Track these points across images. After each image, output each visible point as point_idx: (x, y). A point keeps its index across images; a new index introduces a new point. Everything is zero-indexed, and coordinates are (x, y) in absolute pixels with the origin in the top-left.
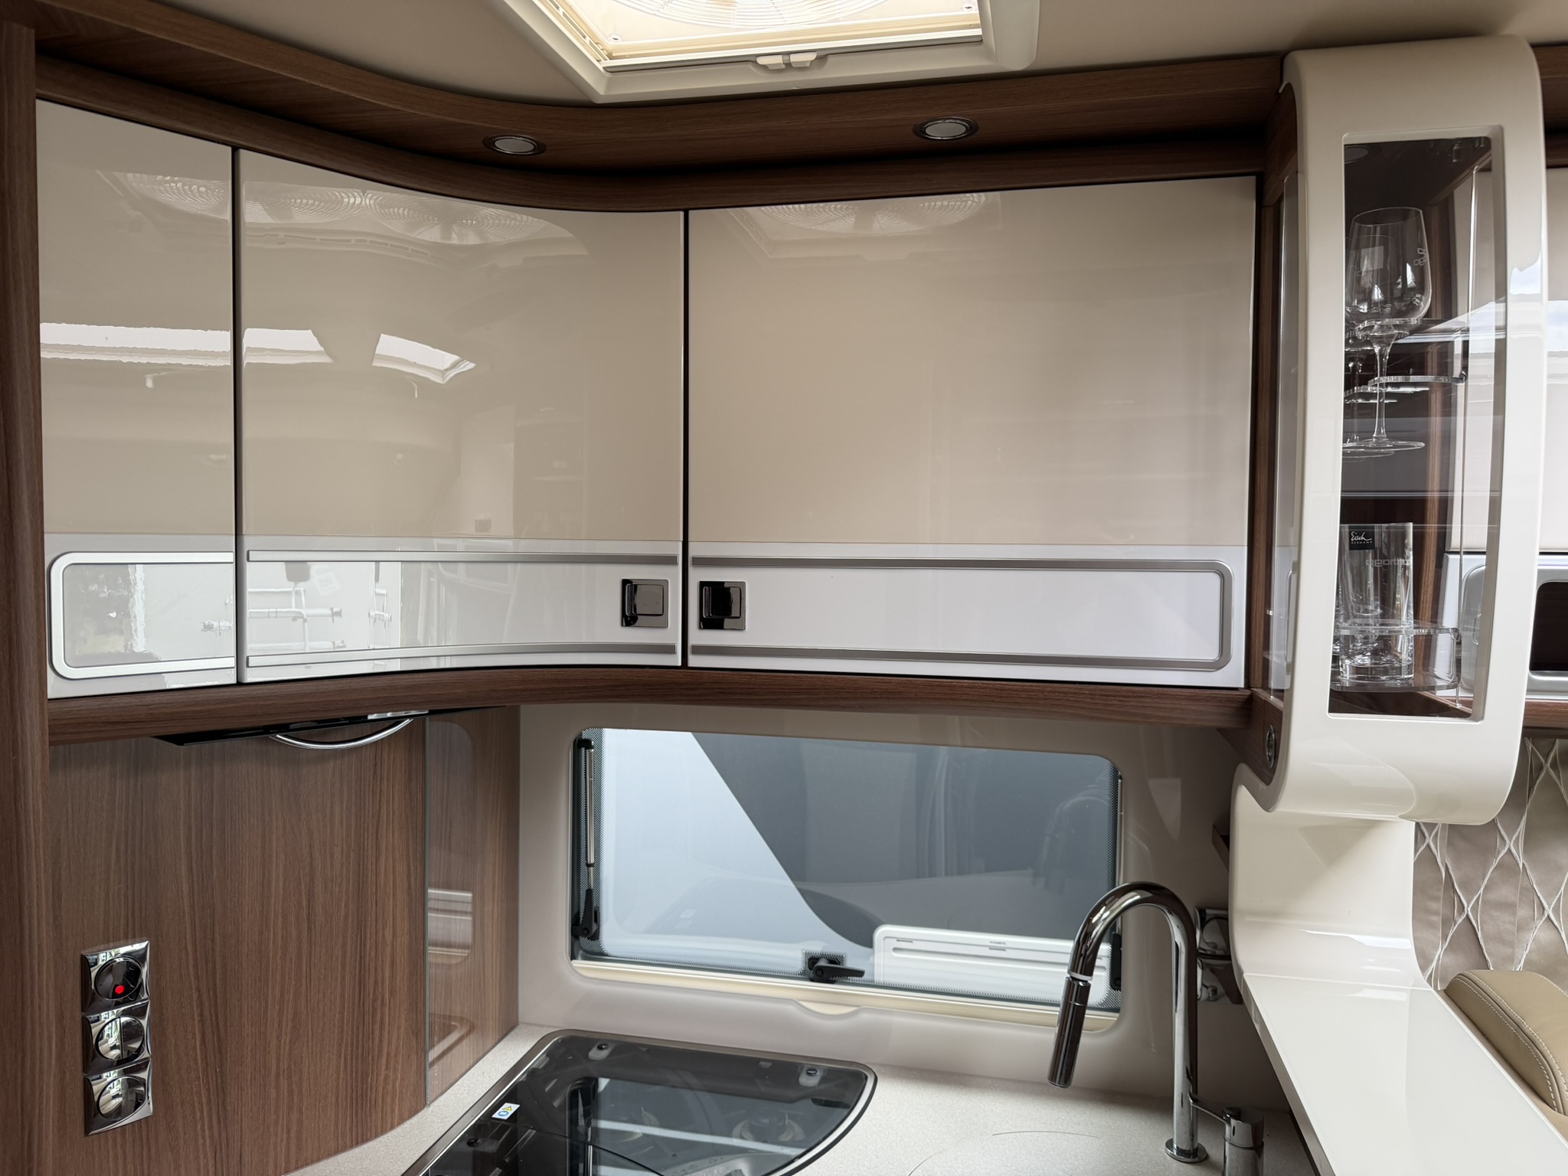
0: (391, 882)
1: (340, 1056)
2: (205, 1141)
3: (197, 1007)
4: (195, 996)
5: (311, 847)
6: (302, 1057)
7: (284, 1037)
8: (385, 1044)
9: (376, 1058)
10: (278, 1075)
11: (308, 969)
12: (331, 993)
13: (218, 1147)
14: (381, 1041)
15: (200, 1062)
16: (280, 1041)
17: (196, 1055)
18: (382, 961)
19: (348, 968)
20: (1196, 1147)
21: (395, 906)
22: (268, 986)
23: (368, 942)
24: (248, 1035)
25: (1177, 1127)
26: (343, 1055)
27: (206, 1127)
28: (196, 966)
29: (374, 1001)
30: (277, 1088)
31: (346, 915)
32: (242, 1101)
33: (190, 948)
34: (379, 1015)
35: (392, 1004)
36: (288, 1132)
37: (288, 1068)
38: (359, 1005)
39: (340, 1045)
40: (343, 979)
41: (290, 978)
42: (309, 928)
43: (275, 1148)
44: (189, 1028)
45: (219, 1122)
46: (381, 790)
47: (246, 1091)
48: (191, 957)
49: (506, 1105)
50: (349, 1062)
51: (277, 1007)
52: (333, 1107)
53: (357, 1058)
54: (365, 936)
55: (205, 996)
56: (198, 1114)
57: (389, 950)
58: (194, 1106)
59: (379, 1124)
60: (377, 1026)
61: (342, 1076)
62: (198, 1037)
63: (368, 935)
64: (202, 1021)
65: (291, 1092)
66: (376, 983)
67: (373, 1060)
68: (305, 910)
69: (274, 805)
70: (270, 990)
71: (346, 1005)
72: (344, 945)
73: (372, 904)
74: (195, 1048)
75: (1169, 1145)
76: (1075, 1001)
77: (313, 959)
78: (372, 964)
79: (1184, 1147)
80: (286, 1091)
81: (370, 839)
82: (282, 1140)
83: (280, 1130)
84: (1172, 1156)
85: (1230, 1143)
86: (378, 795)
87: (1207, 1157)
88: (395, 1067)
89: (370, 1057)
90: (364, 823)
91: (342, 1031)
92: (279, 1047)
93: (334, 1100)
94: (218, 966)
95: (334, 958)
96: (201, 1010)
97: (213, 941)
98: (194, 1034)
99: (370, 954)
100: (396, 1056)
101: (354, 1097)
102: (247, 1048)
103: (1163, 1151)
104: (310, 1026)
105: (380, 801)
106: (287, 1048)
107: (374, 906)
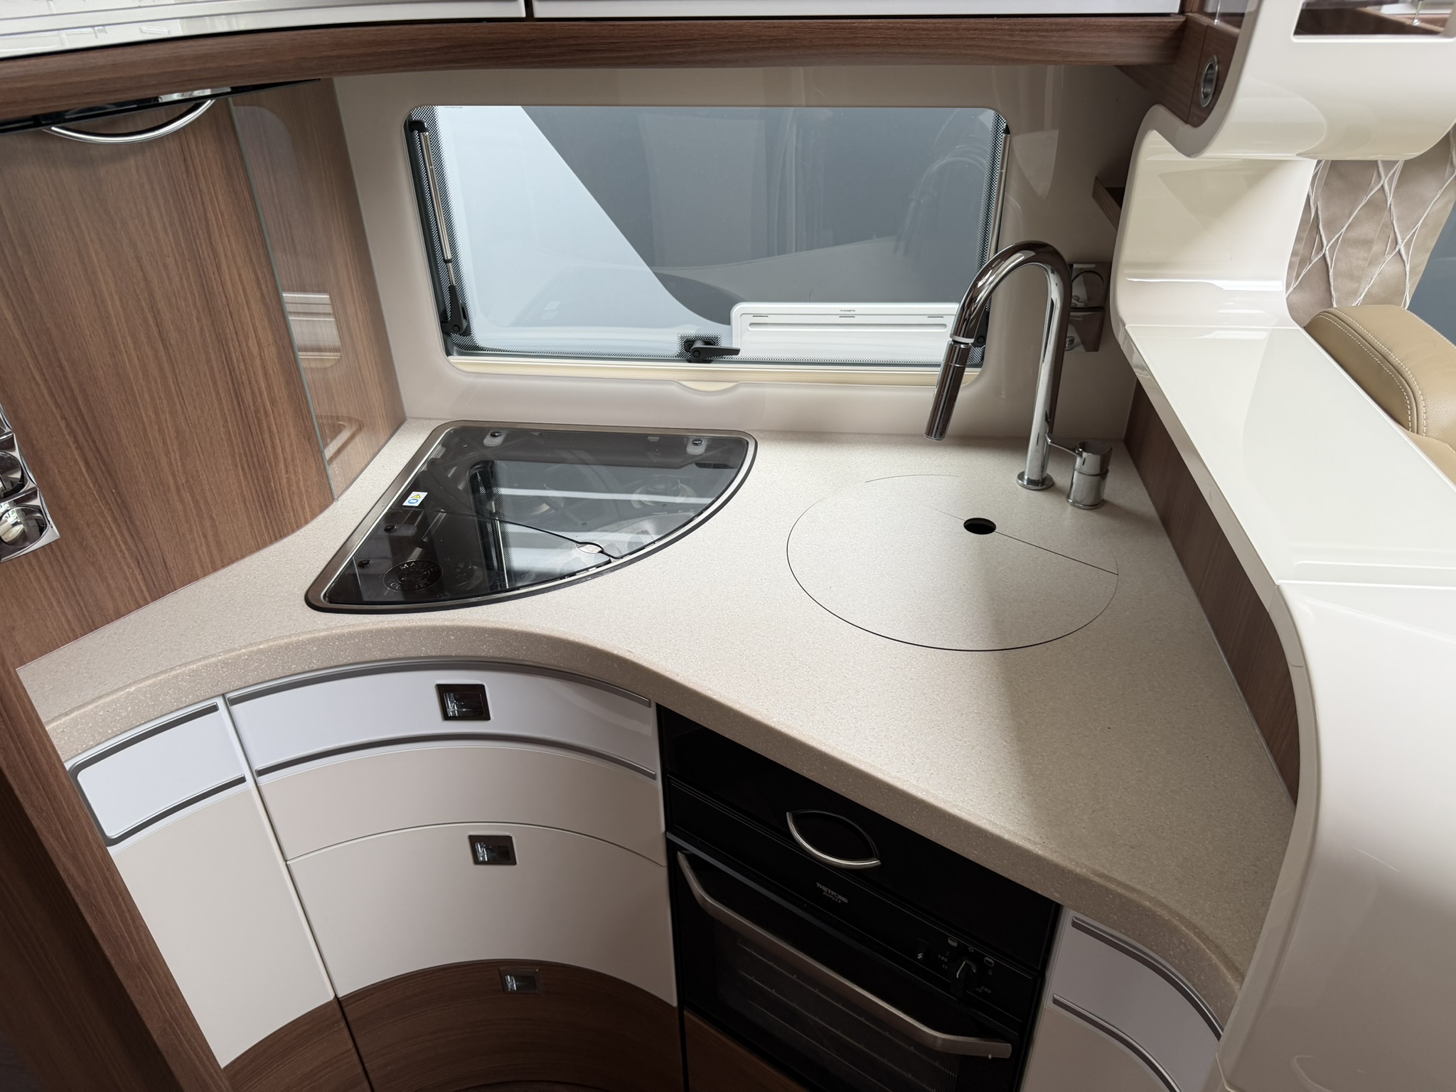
0: (241, 291)
1: (236, 466)
2: (124, 554)
3: (69, 435)
4: (63, 424)
5: (139, 259)
6: (197, 471)
7: (172, 454)
8: (279, 450)
9: (273, 464)
10: (178, 490)
11: (177, 387)
12: (209, 410)
13: (139, 557)
14: (274, 448)
15: (92, 486)
16: (170, 458)
17: (85, 480)
18: (254, 373)
19: (219, 383)
20: (1045, 475)
21: (252, 316)
22: (139, 408)
23: (234, 355)
24: (134, 456)
25: (1029, 463)
26: (239, 465)
27: (121, 543)
28: (52, 395)
29: (257, 411)
30: (182, 500)
31: (202, 329)
32: (149, 516)
33: (38, 378)
34: (265, 425)
35: (276, 413)
36: (205, 537)
37: (186, 482)
38: (242, 418)
39: (233, 456)
40: (218, 393)
41: (160, 398)
42: (165, 347)
43: (197, 552)
44: (69, 456)
45: (132, 536)
46: (200, 190)
47: (150, 507)
48: (42, 387)
49: (414, 494)
50: (247, 471)
51: (156, 427)
52: (243, 510)
53: (254, 466)
54: (229, 349)
55: (73, 424)
56: (108, 532)
57: (258, 362)
58: (101, 526)
59: (293, 521)
60: (267, 435)
61: (243, 483)
62: (81, 463)
63: (232, 349)
64: (79, 447)
65: (196, 502)
66: (253, 394)
67: (271, 465)
68: (155, 328)
69: (79, 215)
70: (142, 411)
71: (228, 419)
72: (209, 361)
73: (226, 317)
74: (82, 474)
75: (1021, 476)
76: (956, 363)
77: (179, 377)
78: (245, 377)
79: (1034, 478)
80: (191, 503)
81: (204, 246)
82: (201, 545)
83: (196, 536)
84: (1023, 486)
85: (1079, 472)
86: (199, 196)
87: (1053, 484)
88: (295, 470)
89: (267, 464)
90: (192, 228)
91: (232, 442)
92: (170, 464)
93: (243, 505)
94: (77, 392)
95: (202, 375)
96: (75, 437)
97: (61, 367)
98: (76, 461)
99: (239, 368)
100: (293, 460)
101: (262, 500)
102: (138, 468)
103: (1015, 482)
104: (196, 441)
105: (203, 203)
106: (179, 464)
107: (229, 317)
